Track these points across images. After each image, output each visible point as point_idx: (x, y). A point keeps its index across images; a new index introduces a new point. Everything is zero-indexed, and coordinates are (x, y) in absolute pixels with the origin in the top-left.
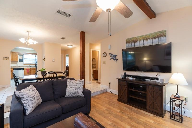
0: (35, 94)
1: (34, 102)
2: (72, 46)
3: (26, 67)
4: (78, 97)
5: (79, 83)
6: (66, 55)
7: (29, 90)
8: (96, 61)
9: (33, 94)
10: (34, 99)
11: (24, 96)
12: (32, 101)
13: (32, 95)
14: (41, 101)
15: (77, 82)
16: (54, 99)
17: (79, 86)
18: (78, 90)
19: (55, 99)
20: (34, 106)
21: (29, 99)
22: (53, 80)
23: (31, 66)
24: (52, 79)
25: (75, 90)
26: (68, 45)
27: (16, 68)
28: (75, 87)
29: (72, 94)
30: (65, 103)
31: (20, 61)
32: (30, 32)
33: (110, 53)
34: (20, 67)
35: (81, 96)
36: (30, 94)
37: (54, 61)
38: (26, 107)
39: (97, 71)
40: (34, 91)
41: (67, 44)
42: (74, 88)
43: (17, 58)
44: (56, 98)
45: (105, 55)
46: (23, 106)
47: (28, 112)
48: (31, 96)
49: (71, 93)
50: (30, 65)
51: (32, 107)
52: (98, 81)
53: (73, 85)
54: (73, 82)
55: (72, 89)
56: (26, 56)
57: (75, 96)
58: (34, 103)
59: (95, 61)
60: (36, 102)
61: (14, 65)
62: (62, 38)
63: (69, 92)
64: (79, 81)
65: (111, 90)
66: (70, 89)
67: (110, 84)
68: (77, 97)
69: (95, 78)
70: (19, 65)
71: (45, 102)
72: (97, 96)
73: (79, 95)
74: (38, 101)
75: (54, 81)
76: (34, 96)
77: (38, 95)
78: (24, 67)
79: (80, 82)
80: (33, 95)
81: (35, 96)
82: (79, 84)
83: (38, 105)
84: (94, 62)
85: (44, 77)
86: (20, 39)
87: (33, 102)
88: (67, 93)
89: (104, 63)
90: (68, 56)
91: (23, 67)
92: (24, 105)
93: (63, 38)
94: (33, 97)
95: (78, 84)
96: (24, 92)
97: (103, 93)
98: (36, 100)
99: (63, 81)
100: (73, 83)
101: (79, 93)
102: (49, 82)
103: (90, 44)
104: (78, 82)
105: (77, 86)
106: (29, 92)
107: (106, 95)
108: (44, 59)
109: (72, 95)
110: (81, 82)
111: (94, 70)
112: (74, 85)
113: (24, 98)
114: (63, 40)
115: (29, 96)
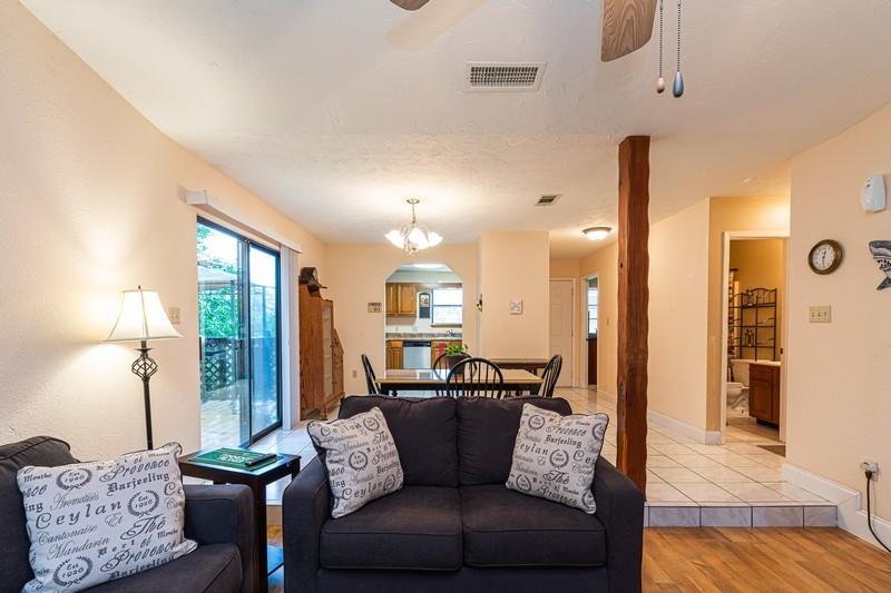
0: (371, 446)
1: (362, 474)
2: (609, 229)
3: (439, 335)
4: (562, 506)
5: (575, 432)
6: (587, 280)
7: (358, 426)
8: (774, 305)
9: (367, 443)
10: (363, 464)
11: (334, 445)
12: (356, 469)
13: (358, 446)
14: (401, 479)
15: (563, 426)
16: (460, 485)
17: (571, 449)
18: (562, 470)
19: (463, 485)
20: (363, 492)
21: (346, 457)
22: (462, 398)
23: (453, 335)
24: (460, 393)
25: (548, 467)
26: (585, 231)
27: (409, 339)
28: (551, 447)
29: (535, 480)
30: (486, 517)
31: (421, 317)
32: (418, 202)
33: (871, 244)
34: (421, 335)
35: (580, 504)
36: (353, 442)
37: (518, 310)
38: (337, 490)
39: (778, 368)
40: (371, 435)
41: (578, 225)
42: (545, 452)
43: (414, 302)
44: (464, 482)
45: (825, 257)
46: (328, 482)
47: (340, 510)
48: (355, 450)
49: (531, 477)
50: (449, 329)
51: (353, 493)
52: (778, 440)
53: (543, 434)
54: (548, 419)
55: (534, 456)
56: (440, 296)
57: (547, 495)
58: (364, 480)
59: (765, 306)
60: (370, 477)
61: (404, 329)
62: (541, 201)
63: (519, 469)
64: (578, 423)
65: (878, 522)
66: (524, 455)
67: (869, 475)
68: (560, 503)
69: (766, 417)
70: (421, 327)
71: (417, 485)
72: (736, 538)
73: (569, 496)
74: (384, 475)
75: (464, 404)
76: (366, 452)
77: (383, 452)
78: (433, 335)
79: (579, 427)
80: (364, 449)
81: (371, 456)
82: (576, 438)
83: (379, 491)
84: (761, 311)
85: (451, 381)
86: (387, 236)
87: (359, 477)
88: (514, 471)
89: (822, 315)
90: (593, 283)
91: (428, 335)
92: (331, 478)
93: (546, 200)
94: (362, 456)
95: (565, 437)
96: (335, 430)
97: (802, 530)
98: (371, 468)
99: (505, 407)
100: (548, 424)
101: (570, 486)
102: (443, 403)
103: (711, 199)
104: (568, 424)
105: (563, 447)
106: (356, 431)
107: (820, 550)
108: (481, 302)
109: (535, 486)
110: (583, 428)
111: (759, 362)
112: (549, 438)
113: (334, 452)
114: (547, 207)
115: (347, 448)
